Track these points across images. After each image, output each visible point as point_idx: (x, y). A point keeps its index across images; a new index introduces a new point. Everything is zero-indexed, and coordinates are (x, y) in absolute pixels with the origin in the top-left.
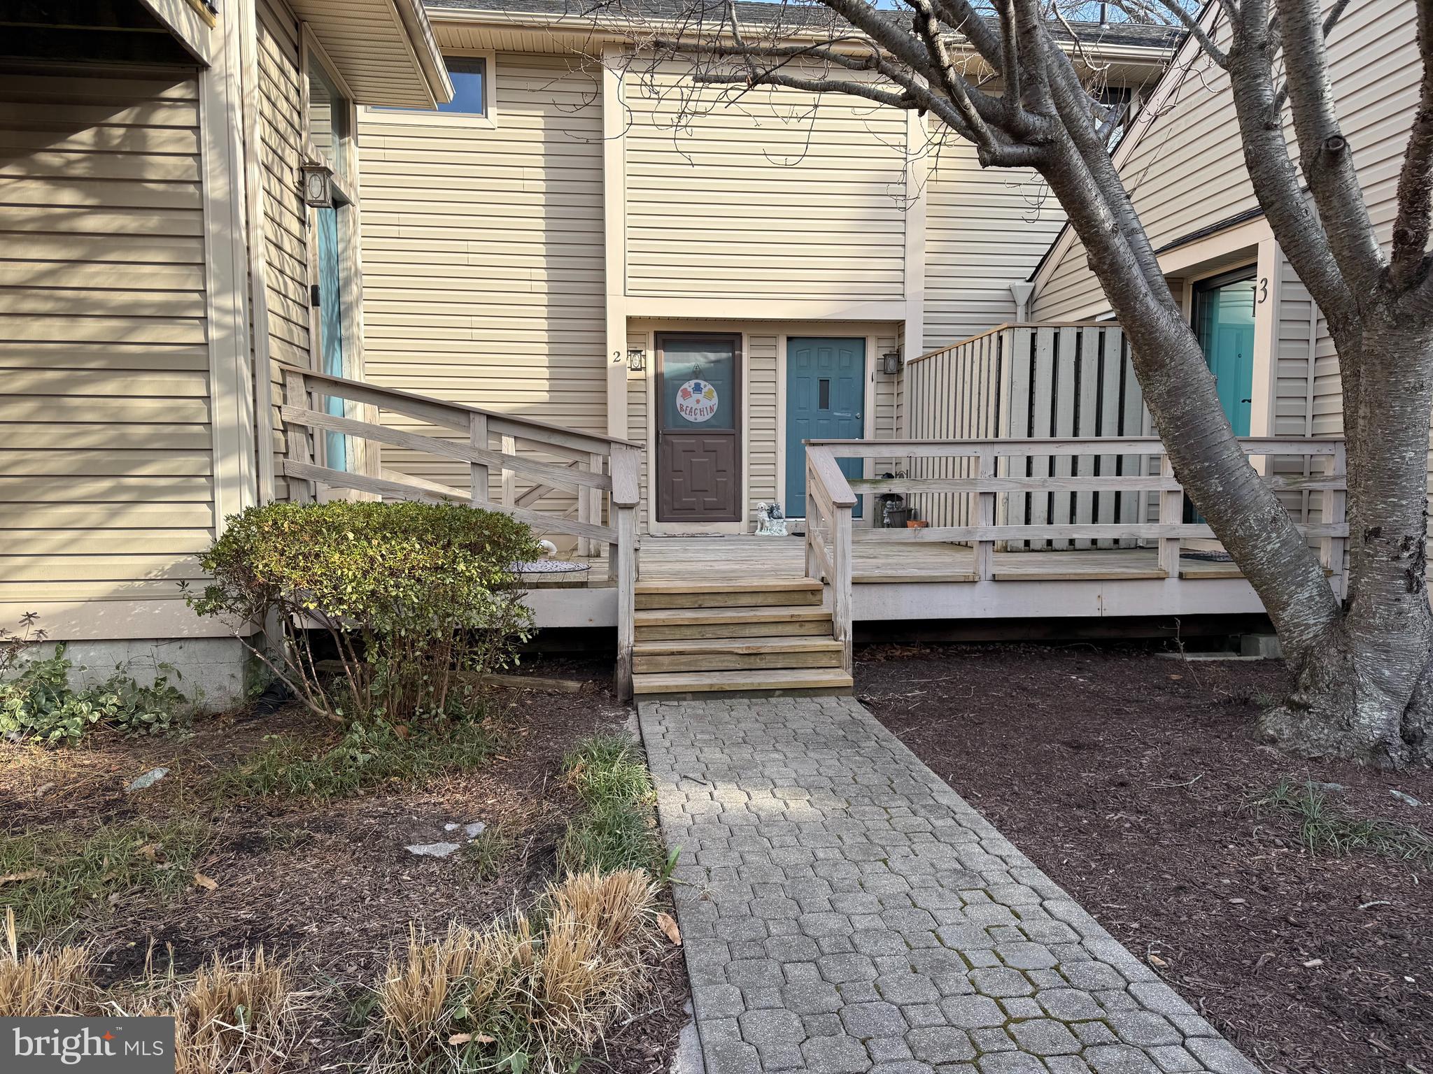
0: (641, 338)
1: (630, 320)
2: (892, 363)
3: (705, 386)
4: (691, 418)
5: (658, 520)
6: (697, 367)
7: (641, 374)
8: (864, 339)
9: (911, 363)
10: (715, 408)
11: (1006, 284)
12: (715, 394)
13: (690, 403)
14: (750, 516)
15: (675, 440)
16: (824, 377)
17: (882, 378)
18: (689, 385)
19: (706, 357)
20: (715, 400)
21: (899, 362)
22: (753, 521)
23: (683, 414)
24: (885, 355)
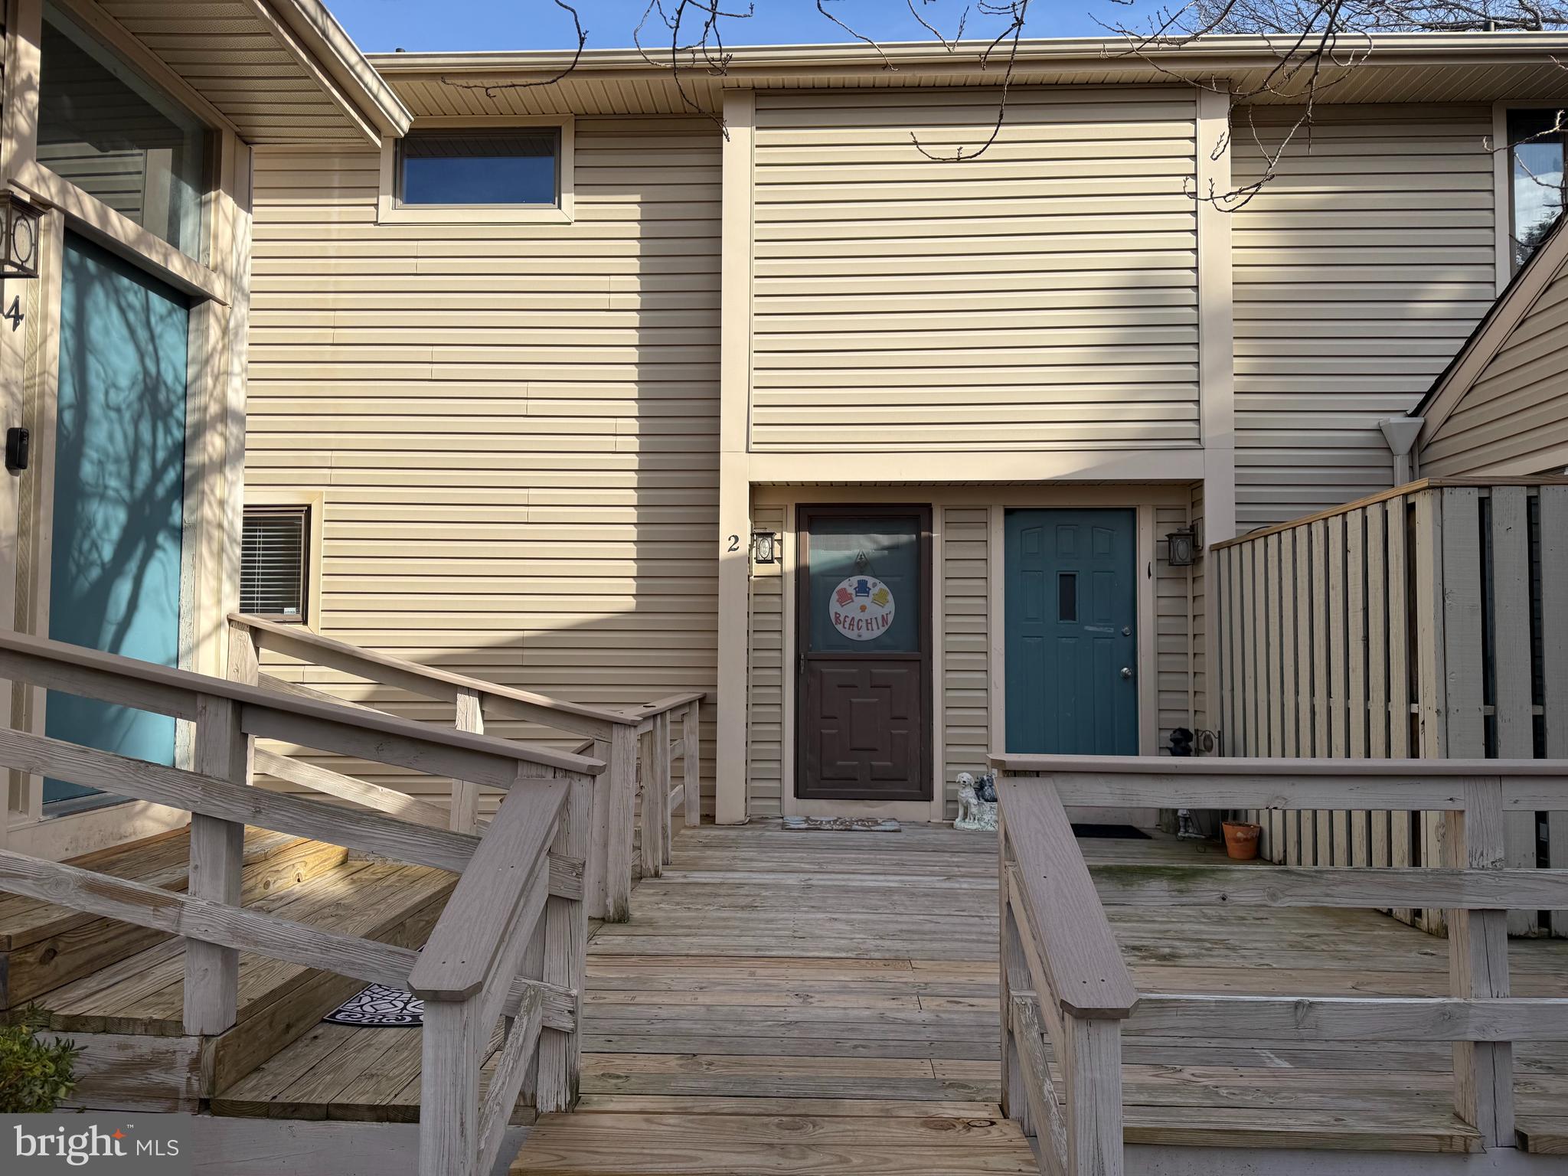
0: (775, 515)
1: (755, 488)
2: (1182, 548)
3: (875, 585)
4: (852, 635)
5: (797, 795)
6: (861, 556)
7: (773, 569)
8: (1132, 512)
9: (1217, 548)
10: (890, 619)
11: (1372, 421)
12: (890, 597)
13: (851, 610)
14: (945, 792)
15: (827, 669)
16: (1068, 569)
17: (1166, 570)
18: (849, 584)
19: (875, 542)
20: (890, 607)
21: (1196, 547)
22: (951, 800)
23: (839, 627)
24: (1170, 536)
